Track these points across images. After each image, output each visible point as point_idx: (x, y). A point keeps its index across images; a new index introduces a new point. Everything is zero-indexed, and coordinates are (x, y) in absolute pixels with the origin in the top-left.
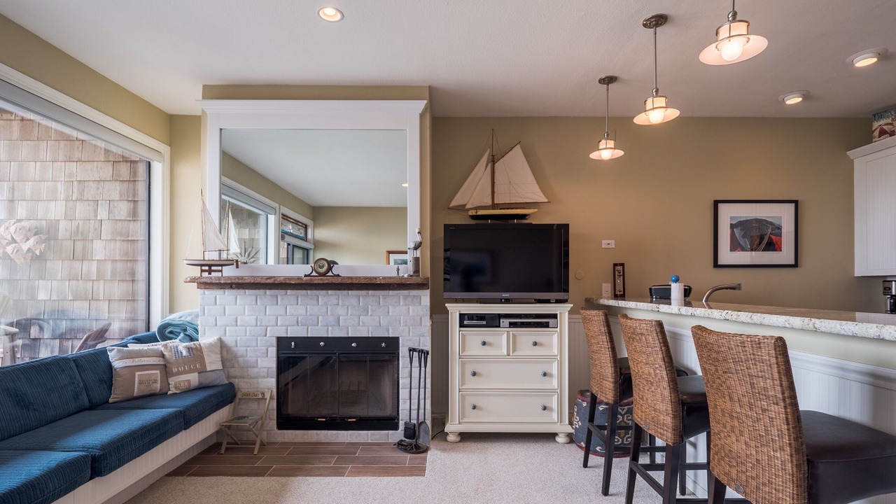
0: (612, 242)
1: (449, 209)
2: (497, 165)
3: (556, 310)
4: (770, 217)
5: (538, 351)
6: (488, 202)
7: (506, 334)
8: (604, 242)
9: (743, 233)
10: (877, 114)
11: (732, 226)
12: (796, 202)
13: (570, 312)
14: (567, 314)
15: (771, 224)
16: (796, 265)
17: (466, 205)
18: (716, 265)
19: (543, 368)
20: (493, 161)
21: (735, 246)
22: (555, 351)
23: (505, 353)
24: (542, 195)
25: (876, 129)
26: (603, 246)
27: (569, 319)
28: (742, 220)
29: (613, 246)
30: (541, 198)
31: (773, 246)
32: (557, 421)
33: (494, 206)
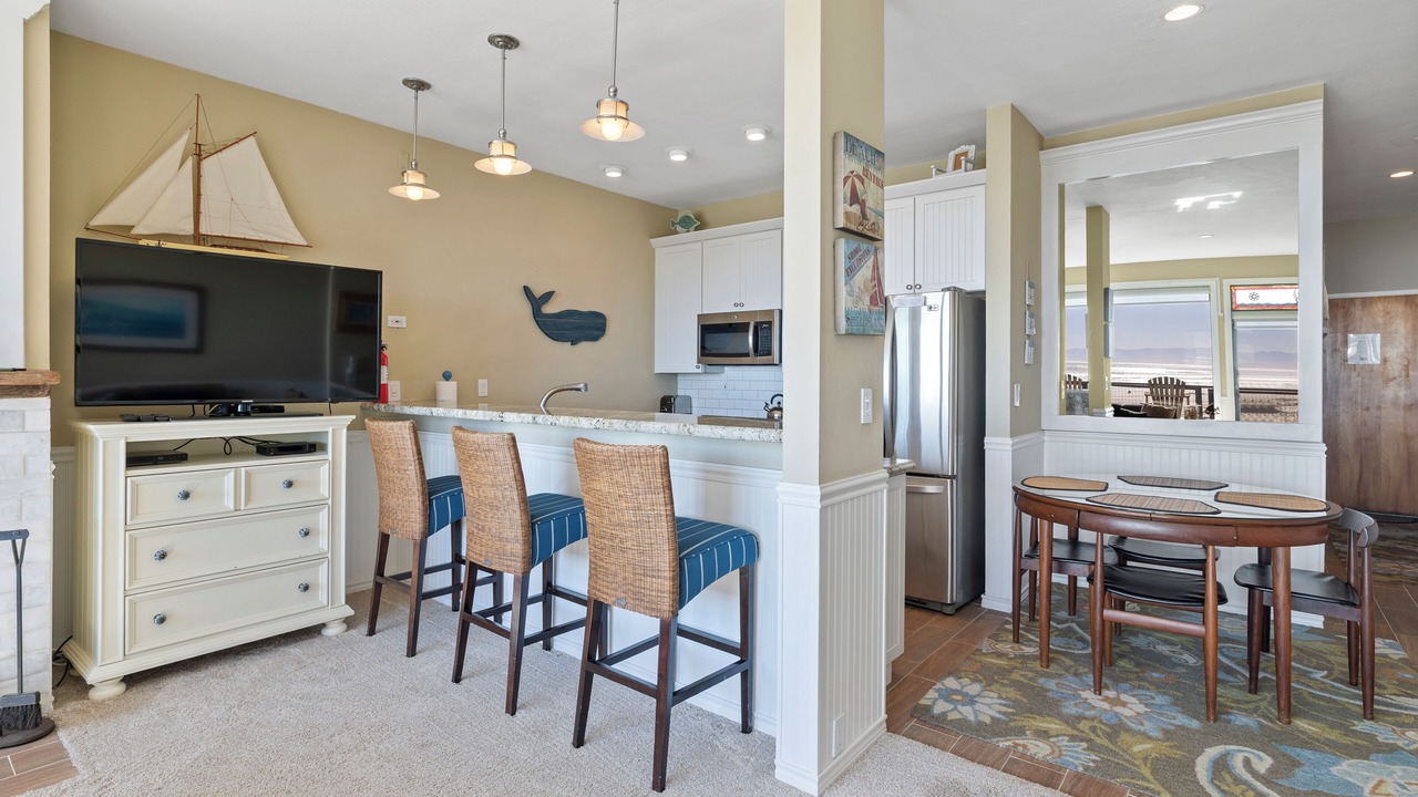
0: (403, 319)
1: (88, 229)
2: (205, 163)
3: (328, 426)
5: (292, 496)
6: (185, 227)
7: (232, 474)
8: (390, 317)
13: (350, 428)
14: (345, 431)
17: (132, 227)
19: (302, 522)
20: (199, 154)
22: (324, 491)
23: (231, 506)
24: (299, 234)
27: (348, 437)
30: (295, 237)
32: (326, 603)
33: (200, 238)
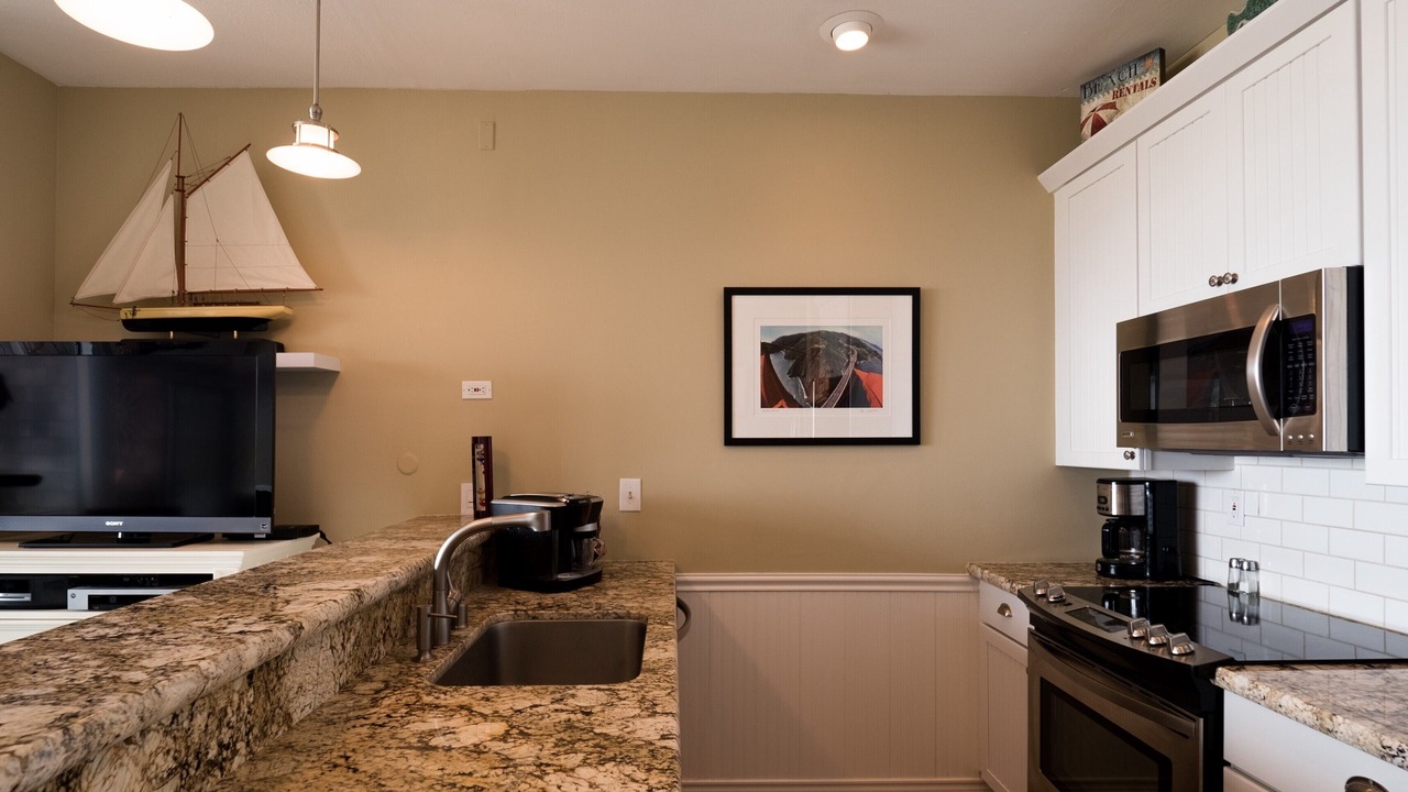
0: (488, 384)
1: (72, 304)
2: (194, 203)
4: (854, 328)
6: (169, 286)
8: (467, 385)
9: (791, 364)
10: (1089, 83)
11: (767, 349)
12: (915, 293)
15: (857, 343)
16: (915, 440)
17: (114, 295)
18: (730, 441)
20: (182, 190)
21: (773, 395)
24: (302, 272)
25: (1087, 119)
26: (466, 395)
28: (788, 334)
29: (489, 395)
30: (301, 280)
31: (858, 395)
33: (184, 297)
